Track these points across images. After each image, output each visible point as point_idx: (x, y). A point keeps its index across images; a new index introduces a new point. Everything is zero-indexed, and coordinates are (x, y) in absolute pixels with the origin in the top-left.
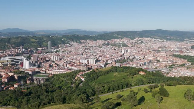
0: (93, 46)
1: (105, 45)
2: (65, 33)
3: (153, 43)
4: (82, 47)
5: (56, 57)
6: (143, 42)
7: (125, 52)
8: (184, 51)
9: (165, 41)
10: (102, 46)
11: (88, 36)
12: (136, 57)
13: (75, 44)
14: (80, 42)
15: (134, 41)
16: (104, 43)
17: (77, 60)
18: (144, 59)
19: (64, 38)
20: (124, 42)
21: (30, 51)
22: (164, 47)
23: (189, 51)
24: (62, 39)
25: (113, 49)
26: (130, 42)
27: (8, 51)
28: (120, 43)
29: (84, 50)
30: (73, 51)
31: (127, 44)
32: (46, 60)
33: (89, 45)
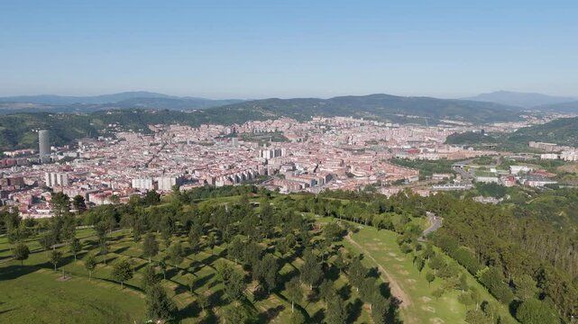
0: (184, 142)
1: (223, 139)
2: (104, 105)
3: (355, 132)
4: (151, 145)
5: (56, 176)
6: (329, 129)
7: (271, 157)
8: (422, 149)
9: (390, 125)
10: (215, 141)
11: (174, 112)
12: (297, 167)
13: (131, 137)
14: (148, 132)
15: (306, 126)
16: (222, 133)
17: (124, 182)
18: (315, 171)
20: (280, 130)
22: (382, 140)
23: (433, 150)
24: (90, 121)
25: (242, 150)
26: (296, 127)
28: (269, 131)
29: (154, 153)
30: (119, 158)
31: (286, 135)
32: (25, 185)
33: (176, 139)
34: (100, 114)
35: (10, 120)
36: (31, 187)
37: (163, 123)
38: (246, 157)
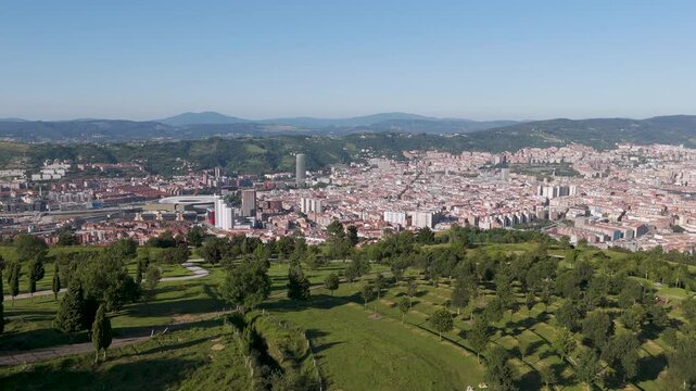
0: (444, 173)
1: (489, 170)
3: (686, 167)
4: (405, 174)
5: (310, 202)
6: (644, 162)
7: (555, 195)
10: (479, 172)
11: (432, 136)
12: (592, 212)
13: (384, 164)
14: (402, 159)
15: (607, 156)
16: (489, 163)
17: (375, 213)
18: (619, 219)
19: (348, 144)
20: (568, 161)
21: (242, 182)
24: (343, 145)
25: (514, 185)
26: (593, 158)
27: (180, 181)
28: (552, 161)
29: (408, 183)
30: (371, 187)
31: (576, 168)
32: (283, 210)
33: (432, 168)
34: (353, 138)
35: (271, 143)
36: (288, 212)
37: (418, 148)
38: (520, 194)
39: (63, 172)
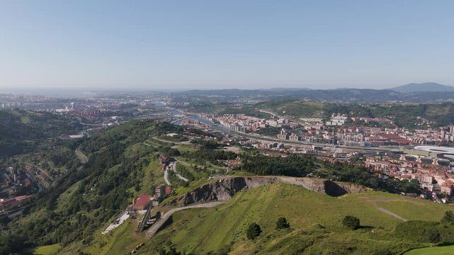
39: (343, 121)
